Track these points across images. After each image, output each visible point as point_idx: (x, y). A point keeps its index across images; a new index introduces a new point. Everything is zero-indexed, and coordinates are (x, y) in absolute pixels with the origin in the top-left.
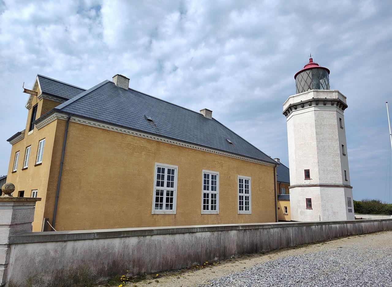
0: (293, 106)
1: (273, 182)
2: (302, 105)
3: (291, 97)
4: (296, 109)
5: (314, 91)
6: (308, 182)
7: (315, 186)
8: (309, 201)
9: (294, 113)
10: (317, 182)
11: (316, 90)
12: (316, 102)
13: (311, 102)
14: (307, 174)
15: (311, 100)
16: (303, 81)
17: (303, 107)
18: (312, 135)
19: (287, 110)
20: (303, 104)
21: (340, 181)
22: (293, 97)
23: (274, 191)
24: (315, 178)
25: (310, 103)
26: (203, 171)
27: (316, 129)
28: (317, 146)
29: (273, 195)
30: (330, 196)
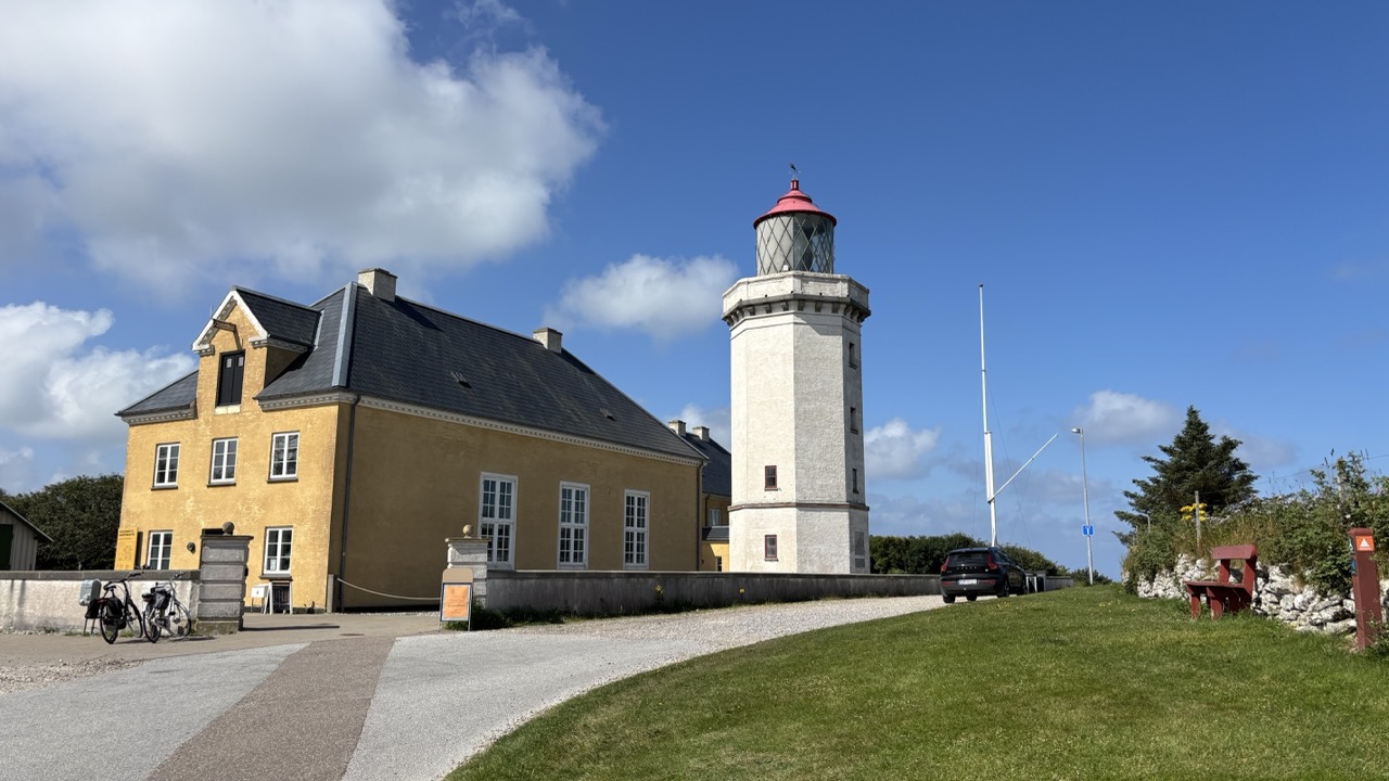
0: (748, 306)
1: (695, 501)
2: (768, 306)
3: (743, 283)
4: (753, 313)
5: (794, 276)
6: (771, 497)
7: (788, 505)
8: (771, 541)
9: (748, 323)
10: (793, 498)
11: (800, 272)
12: (798, 303)
13: (786, 301)
14: (771, 479)
15: (788, 298)
16: (773, 242)
17: (769, 311)
18: (785, 383)
19: (731, 313)
20: (769, 303)
21: (840, 495)
22: (749, 283)
23: (695, 520)
24: (787, 489)
25: (784, 303)
26: (562, 483)
27: (795, 369)
28: (796, 411)
29: (694, 530)
30: (817, 529)
